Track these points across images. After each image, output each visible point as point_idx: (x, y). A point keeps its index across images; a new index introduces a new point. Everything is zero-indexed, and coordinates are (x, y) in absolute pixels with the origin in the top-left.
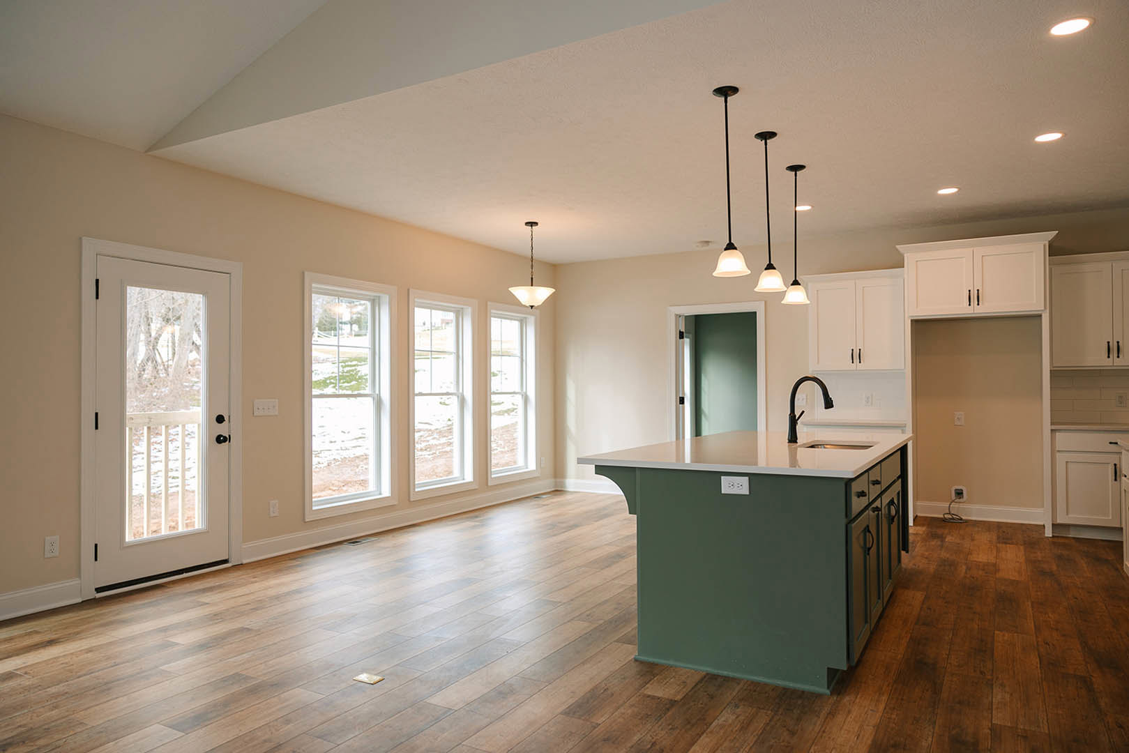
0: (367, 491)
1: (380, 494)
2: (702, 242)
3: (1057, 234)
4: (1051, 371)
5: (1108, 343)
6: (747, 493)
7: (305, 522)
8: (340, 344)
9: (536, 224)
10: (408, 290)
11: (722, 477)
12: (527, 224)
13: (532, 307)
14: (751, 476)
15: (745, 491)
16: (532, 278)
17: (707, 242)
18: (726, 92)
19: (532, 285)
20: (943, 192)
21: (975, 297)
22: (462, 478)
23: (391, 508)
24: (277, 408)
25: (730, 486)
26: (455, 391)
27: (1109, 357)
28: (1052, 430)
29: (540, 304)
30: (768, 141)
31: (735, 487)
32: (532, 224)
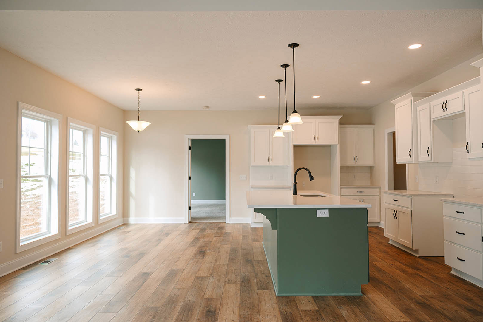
0: (41, 232)
1: (50, 233)
2: (206, 107)
3: (342, 117)
4: (340, 166)
5: (354, 156)
6: (328, 216)
7: (16, 254)
8: (30, 146)
9: (141, 90)
10: (67, 118)
11: (317, 210)
12: (136, 89)
13: (139, 131)
14: (329, 209)
15: (327, 215)
16: (139, 117)
17: (208, 107)
18: (294, 46)
19: (139, 120)
20: (314, 97)
21: (316, 138)
22: (85, 221)
23: (58, 240)
24: (2, 185)
25: (320, 214)
26: (83, 174)
27: (354, 162)
28: (340, 188)
29: (143, 130)
30: (286, 68)
31: (322, 214)
32: (139, 90)
